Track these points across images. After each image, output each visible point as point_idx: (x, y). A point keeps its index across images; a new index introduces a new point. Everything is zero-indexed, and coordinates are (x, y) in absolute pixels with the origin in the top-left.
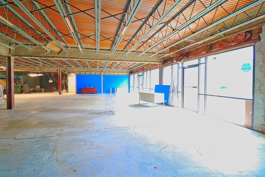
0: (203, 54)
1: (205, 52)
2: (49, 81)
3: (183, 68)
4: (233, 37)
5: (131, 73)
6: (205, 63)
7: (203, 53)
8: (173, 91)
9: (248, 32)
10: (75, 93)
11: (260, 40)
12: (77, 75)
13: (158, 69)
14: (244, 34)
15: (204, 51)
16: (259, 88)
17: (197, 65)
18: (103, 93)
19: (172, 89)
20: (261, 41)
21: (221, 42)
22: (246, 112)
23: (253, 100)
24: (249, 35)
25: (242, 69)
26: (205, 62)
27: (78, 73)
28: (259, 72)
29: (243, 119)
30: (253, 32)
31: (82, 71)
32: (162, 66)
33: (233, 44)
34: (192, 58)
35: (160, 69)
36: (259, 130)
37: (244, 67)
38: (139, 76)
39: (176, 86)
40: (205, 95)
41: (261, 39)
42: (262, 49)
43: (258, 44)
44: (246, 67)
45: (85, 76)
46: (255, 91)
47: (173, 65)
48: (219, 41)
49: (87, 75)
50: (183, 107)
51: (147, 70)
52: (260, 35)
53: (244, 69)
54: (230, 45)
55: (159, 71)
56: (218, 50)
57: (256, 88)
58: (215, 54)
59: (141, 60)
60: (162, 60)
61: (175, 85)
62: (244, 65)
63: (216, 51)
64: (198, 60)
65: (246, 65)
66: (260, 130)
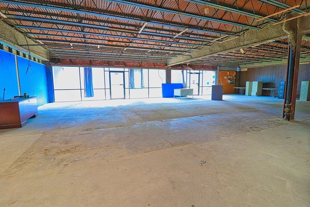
11: (217, 70)
24: (213, 67)
32: (171, 68)
35: (168, 70)
47: (184, 70)
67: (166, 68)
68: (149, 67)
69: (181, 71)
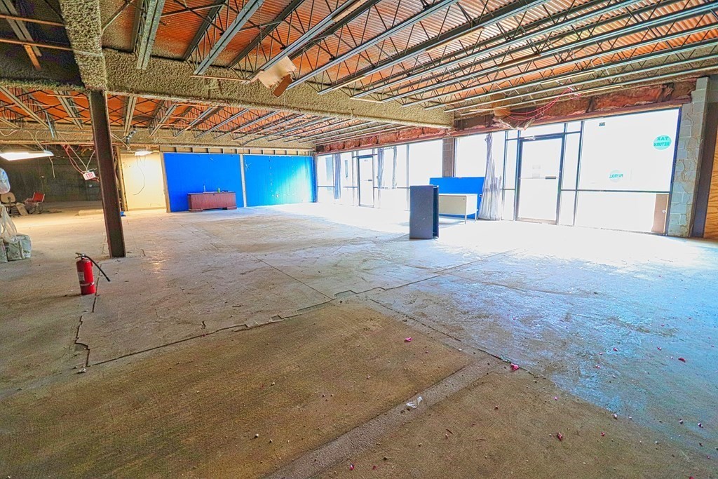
0: (577, 116)
1: (584, 111)
2: (84, 175)
3: (521, 141)
4: (641, 89)
5: (320, 149)
6: (581, 132)
7: (579, 112)
8: (494, 187)
9: (668, 84)
10: (165, 210)
11: (691, 101)
12: (165, 155)
13: (441, 141)
14: (661, 87)
15: (580, 109)
16: (683, 173)
17: (562, 136)
18: (248, 205)
19: (490, 183)
20: (693, 102)
21: (613, 95)
22: (656, 212)
23: (671, 193)
24: (668, 91)
25: (655, 145)
26: (580, 130)
27: (169, 148)
28: (685, 150)
29: (649, 222)
30: (677, 87)
31: (180, 142)
32: (454, 133)
33: (643, 103)
34: (550, 120)
35: (445, 141)
36: (677, 234)
37: (659, 142)
38: (359, 157)
39: (499, 178)
40: (577, 190)
41: (693, 100)
42: (692, 116)
43: (686, 106)
44: (663, 141)
45: (192, 157)
46: (675, 178)
47: (493, 134)
48: (609, 94)
49: (199, 155)
50: (516, 218)
51: (393, 142)
52: (692, 93)
53: (659, 144)
54: (638, 102)
55: (444, 146)
56: (612, 111)
57: (678, 174)
58: (604, 117)
59: (416, 120)
60: (453, 121)
61: (498, 174)
62: (659, 138)
63: (608, 112)
64: (563, 124)
65: (663, 138)
66: (679, 234)
67: (440, 135)
68: (408, 140)
69: (485, 136)
